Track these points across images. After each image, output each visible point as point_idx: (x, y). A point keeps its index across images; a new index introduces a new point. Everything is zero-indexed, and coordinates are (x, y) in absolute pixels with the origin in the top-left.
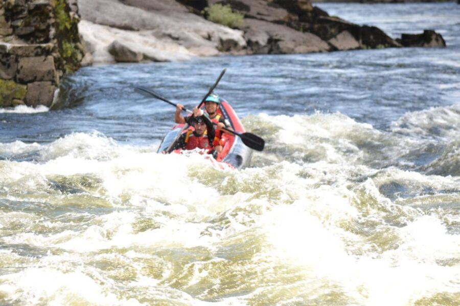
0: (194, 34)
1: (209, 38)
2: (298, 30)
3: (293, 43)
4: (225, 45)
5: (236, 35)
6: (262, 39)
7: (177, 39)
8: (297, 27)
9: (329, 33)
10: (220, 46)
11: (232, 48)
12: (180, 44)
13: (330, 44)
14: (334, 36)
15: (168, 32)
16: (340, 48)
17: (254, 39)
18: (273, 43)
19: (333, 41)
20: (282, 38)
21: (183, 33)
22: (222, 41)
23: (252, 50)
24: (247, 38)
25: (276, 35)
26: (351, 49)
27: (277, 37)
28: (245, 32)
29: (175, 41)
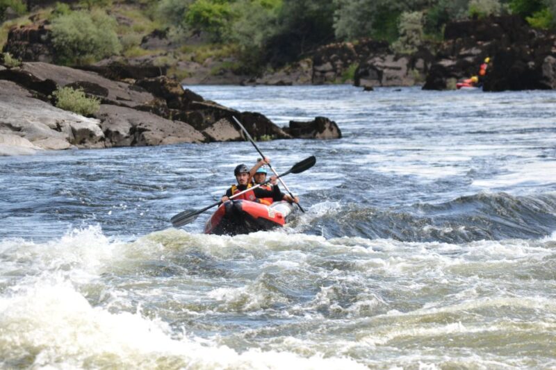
0: (39, 123)
1: (58, 128)
2: (167, 118)
3: (161, 133)
4: (78, 136)
5: (92, 124)
6: (124, 129)
7: (19, 129)
8: (166, 115)
9: (204, 121)
10: (72, 138)
11: (86, 140)
12: (22, 136)
13: (205, 134)
14: (211, 125)
15: (6, 121)
16: (217, 139)
17: (113, 129)
18: (137, 133)
19: (209, 131)
20: (148, 128)
21: (26, 122)
22: (73, 131)
23: (111, 142)
24: (104, 128)
25: (140, 125)
26: (231, 140)
27: (142, 127)
28: (102, 121)
29: (17, 132)
